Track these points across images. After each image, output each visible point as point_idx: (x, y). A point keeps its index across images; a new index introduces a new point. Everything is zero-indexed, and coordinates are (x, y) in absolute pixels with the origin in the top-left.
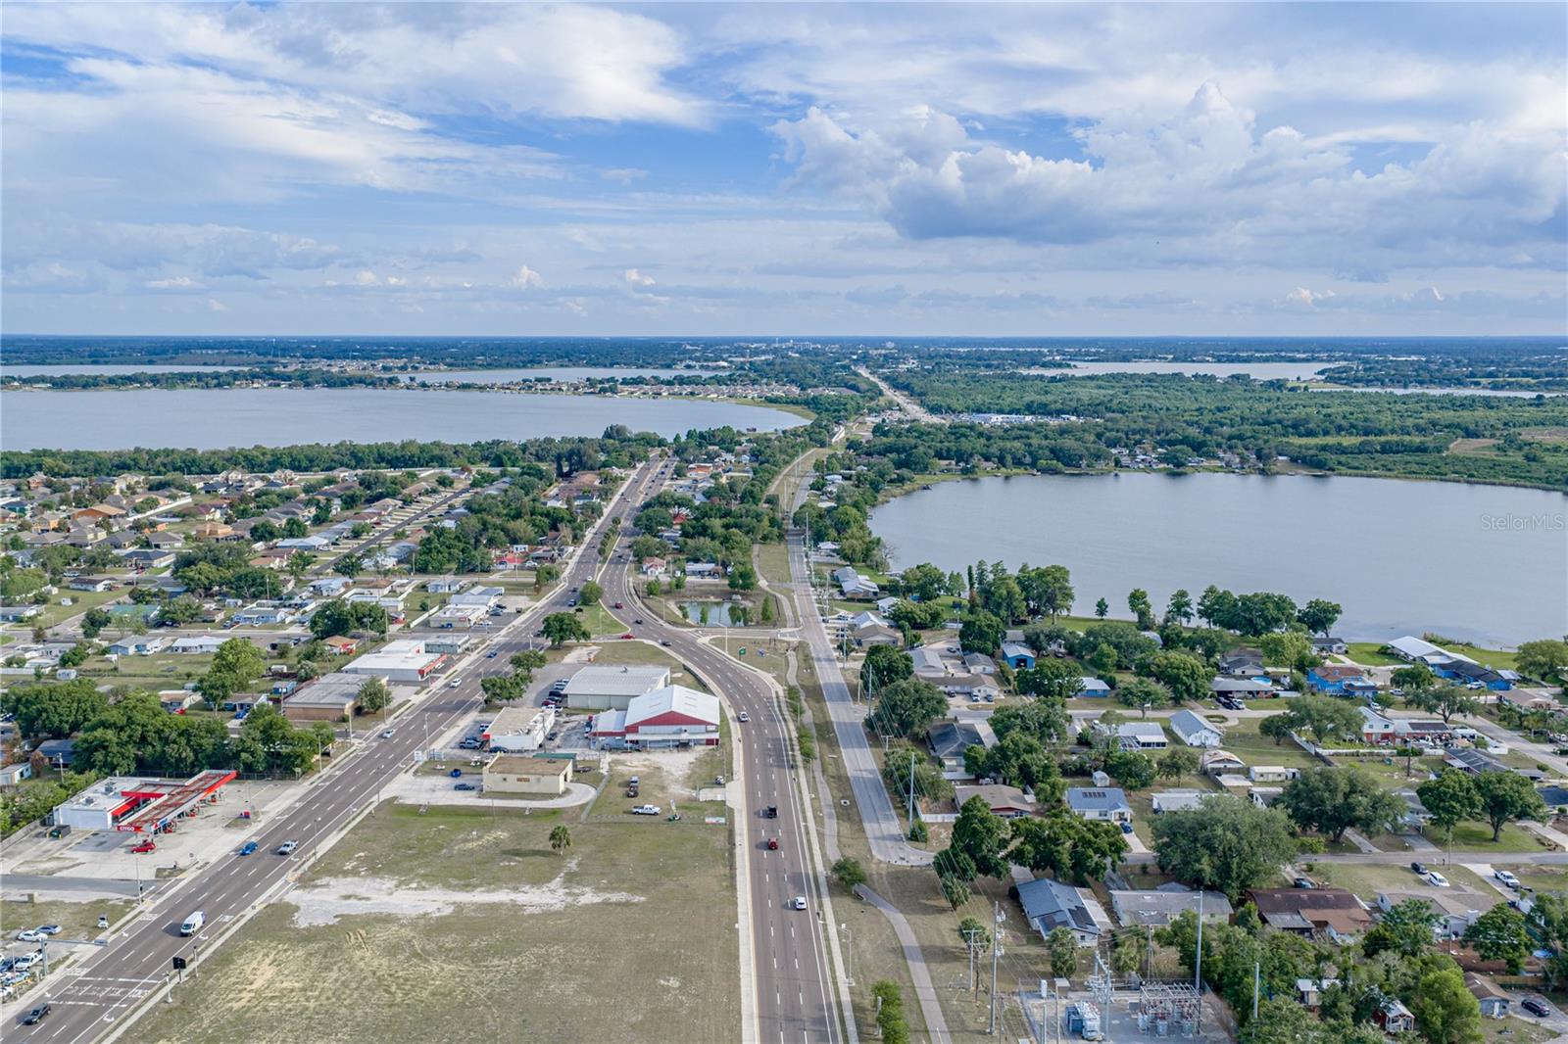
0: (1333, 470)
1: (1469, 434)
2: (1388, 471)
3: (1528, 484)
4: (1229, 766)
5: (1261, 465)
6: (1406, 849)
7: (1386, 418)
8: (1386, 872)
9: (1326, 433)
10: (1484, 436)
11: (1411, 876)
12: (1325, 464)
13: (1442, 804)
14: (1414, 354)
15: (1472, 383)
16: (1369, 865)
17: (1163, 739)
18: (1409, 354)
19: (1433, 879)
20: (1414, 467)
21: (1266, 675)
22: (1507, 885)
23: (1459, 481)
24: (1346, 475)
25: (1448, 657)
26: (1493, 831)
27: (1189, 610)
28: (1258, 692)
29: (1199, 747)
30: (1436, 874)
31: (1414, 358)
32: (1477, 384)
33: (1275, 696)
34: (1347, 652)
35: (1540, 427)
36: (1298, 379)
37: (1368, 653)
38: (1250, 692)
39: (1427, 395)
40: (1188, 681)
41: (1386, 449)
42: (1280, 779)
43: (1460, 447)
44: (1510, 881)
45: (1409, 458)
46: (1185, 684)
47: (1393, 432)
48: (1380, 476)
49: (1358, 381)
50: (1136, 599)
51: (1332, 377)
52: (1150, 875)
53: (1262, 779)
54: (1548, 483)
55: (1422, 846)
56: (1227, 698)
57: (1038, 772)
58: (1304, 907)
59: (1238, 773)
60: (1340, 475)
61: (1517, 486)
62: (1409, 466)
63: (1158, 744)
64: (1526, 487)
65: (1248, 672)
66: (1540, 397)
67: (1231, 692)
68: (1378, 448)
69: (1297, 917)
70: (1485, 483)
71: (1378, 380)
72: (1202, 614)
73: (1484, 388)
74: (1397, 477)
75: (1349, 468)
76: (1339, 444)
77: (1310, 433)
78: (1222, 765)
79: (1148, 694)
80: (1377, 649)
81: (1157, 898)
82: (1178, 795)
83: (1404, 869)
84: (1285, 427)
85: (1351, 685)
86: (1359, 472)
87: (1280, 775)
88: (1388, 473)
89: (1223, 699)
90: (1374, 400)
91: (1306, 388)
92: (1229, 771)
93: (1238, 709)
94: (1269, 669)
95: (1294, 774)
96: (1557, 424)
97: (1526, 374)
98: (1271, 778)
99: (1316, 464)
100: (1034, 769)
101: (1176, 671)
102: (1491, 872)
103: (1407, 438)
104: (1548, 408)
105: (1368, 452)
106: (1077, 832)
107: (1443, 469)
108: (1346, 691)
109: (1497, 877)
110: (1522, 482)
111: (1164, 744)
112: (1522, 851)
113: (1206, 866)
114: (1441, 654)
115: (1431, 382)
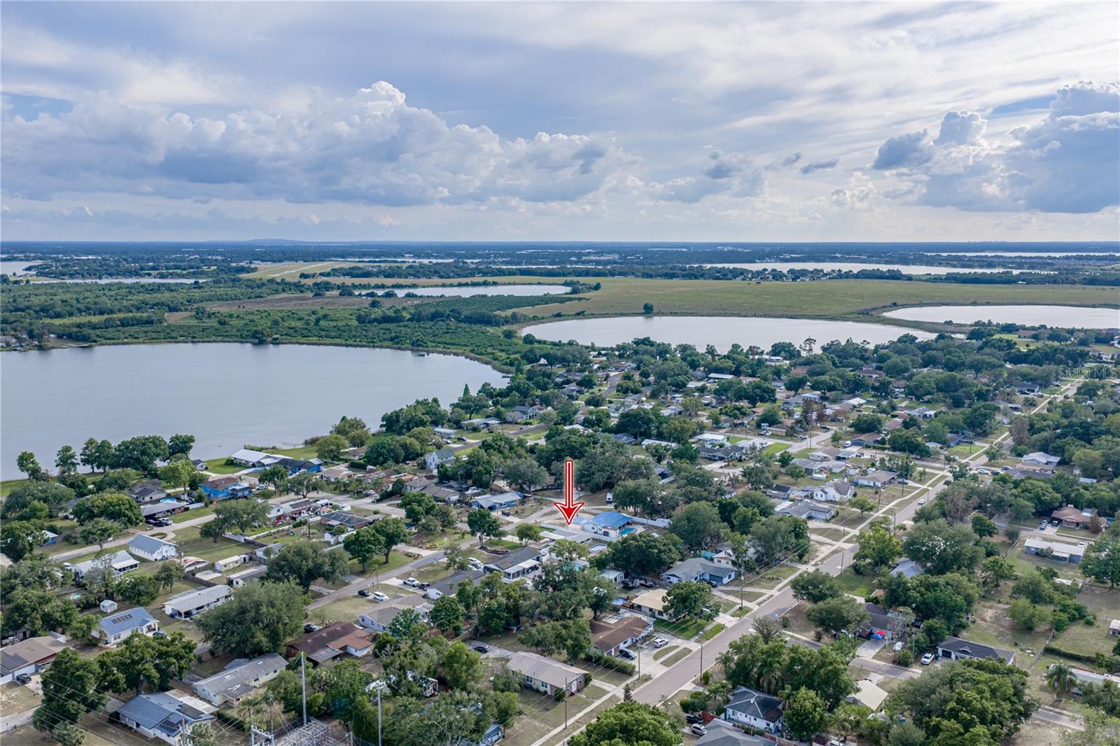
0: (96, 341)
1: (173, 309)
2: (135, 339)
3: (230, 339)
4: (198, 566)
5: (36, 343)
6: (347, 584)
7: (107, 302)
8: (348, 602)
9: (71, 314)
10: (181, 310)
11: (362, 600)
12: (89, 338)
13: (363, 549)
14: (92, 254)
15: (146, 274)
16: (335, 602)
17: (134, 562)
18: (88, 254)
19: (377, 597)
20: (154, 335)
21: (169, 496)
22: (414, 586)
23: (186, 342)
24: (106, 344)
25: (274, 458)
26: (385, 557)
27: (74, 460)
28: (174, 510)
29: (162, 559)
30: (377, 593)
31: (90, 257)
32: (149, 275)
33: (187, 509)
34: (206, 468)
35: (209, 302)
36: (14, 274)
37: (219, 466)
38: (168, 511)
39: (123, 284)
40: (130, 513)
41: (124, 323)
42: (237, 565)
43: (172, 318)
44: (414, 583)
45: (147, 329)
46: (126, 516)
47: (120, 311)
48: (132, 343)
49: (64, 275)
50: (24, 461)
51: (42, 272)
52: (206, 662)
53: (226, 569)
54: (243, 338)
55: (353, 579)
56: (155, 519)
57: (60, 617)
58: (328, 642)
59: (206, 570)
60: (102, 345)
61: (224, 342)
62: (149, 334)
63: (131, 567)
64: (229, 342)
65: (155, 497)
66: (196, 283)
67: (155, 514)
68: (119, 323)
69: (328, 650)
70: (204, 342)
71: (78, 274)
72: (85, 462)
73: (155, 277)
74: (144, 343)
75: (106, 339)
76: (90, 322)
77: (58, 316)
78: (193, 568)
79: (105, 530)
80: (224, 462)
81: (235, 675)
82: (184, 598)
83: (355, 597)
84: (36, 312)
85: (234, 490)
86: (116, 341)
87: (237, 562)
88: (137, 340)
89: (152, 521)
90: (88, 288)
91: (28, 282)
92: (200, 570)
93: (167, 525)
94: (169, 491)
95: (245, 559)
96: (219, 300)
97: (177, 267)
98: (232, 566)
99: (81, 338)
100: (57, 615)
101: (117, 508)
102: (401, 582)
103: (130, 315)
104: (206, 289)
105: (112, 326)
106: (153, 649)
107: (174, 334)
108: (232, 494)
109: (405, 583)
110: (226, 339)
111: (136, 566)
112: (403, 564)
113: (261, 638)
114: (269, 457)
115: (118, 274)
